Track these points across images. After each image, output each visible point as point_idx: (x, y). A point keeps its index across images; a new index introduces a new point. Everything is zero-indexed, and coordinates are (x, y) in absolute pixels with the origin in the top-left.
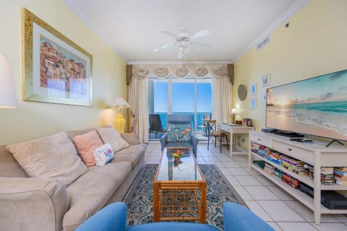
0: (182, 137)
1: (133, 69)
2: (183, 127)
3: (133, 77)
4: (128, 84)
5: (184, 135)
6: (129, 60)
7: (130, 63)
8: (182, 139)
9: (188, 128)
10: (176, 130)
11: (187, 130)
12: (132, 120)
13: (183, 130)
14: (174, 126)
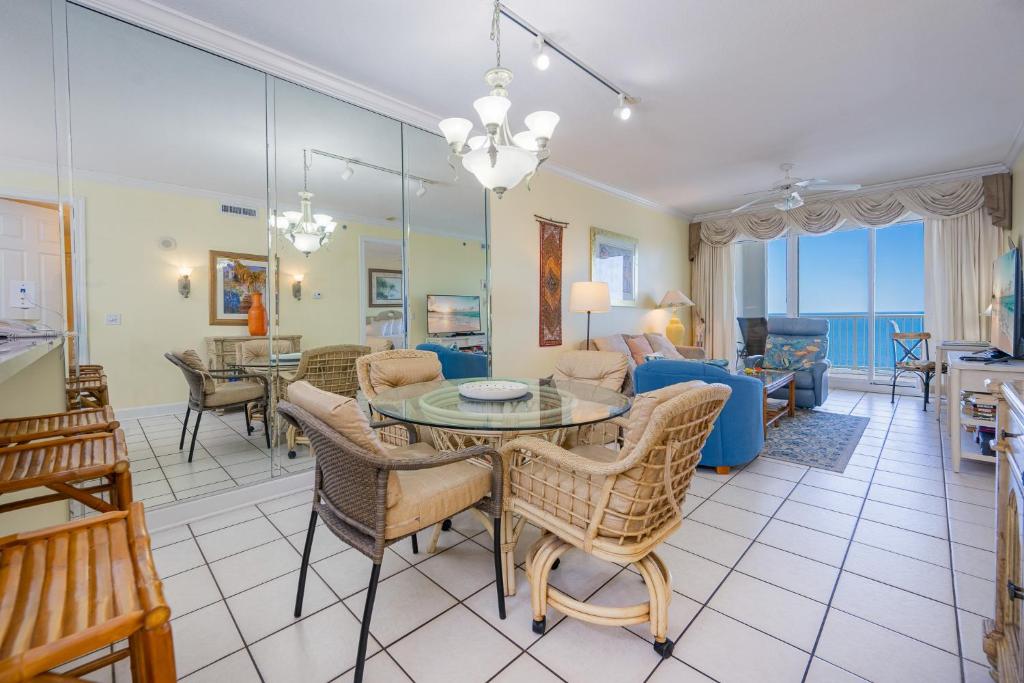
0: (797, 362)
1: (703, 230)
2: (803, 341)
3: (702, 245)
4: (692, 260)
5: (803, 357)
6: (694, 215)
7: (696, 220)
8: (798, 366)
9: (814, 344)
10: (786, 348)
11: (810, 348)
12: (699, 329)
13: (801, 349)
14: (780, 340)
